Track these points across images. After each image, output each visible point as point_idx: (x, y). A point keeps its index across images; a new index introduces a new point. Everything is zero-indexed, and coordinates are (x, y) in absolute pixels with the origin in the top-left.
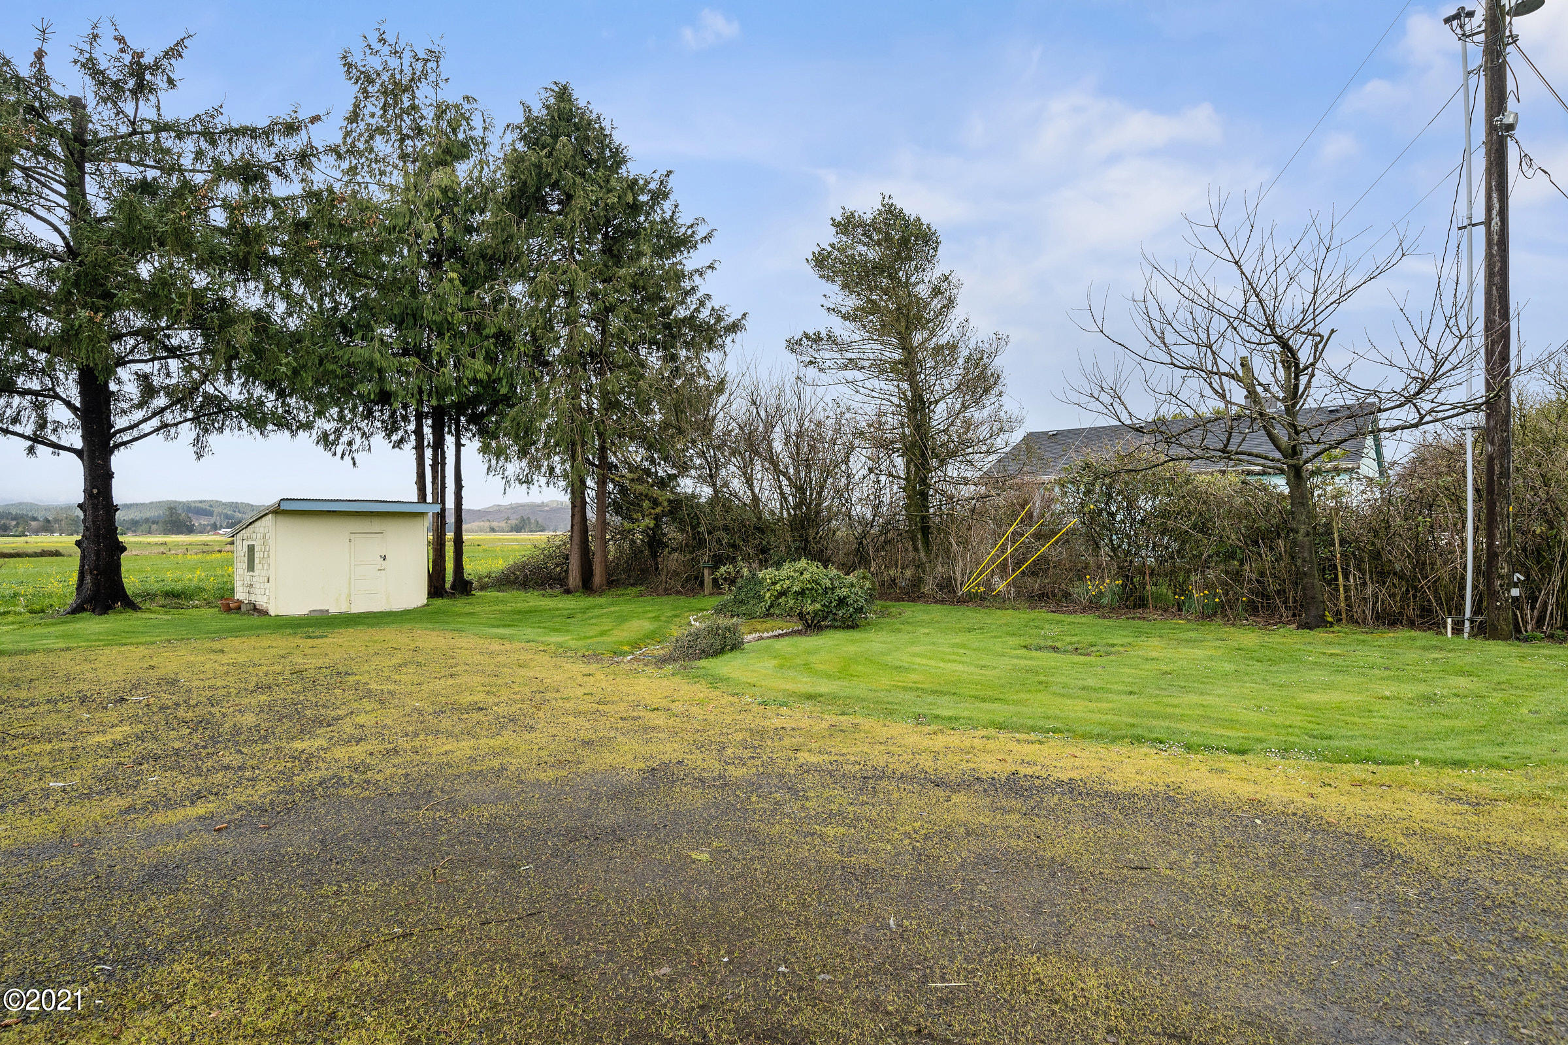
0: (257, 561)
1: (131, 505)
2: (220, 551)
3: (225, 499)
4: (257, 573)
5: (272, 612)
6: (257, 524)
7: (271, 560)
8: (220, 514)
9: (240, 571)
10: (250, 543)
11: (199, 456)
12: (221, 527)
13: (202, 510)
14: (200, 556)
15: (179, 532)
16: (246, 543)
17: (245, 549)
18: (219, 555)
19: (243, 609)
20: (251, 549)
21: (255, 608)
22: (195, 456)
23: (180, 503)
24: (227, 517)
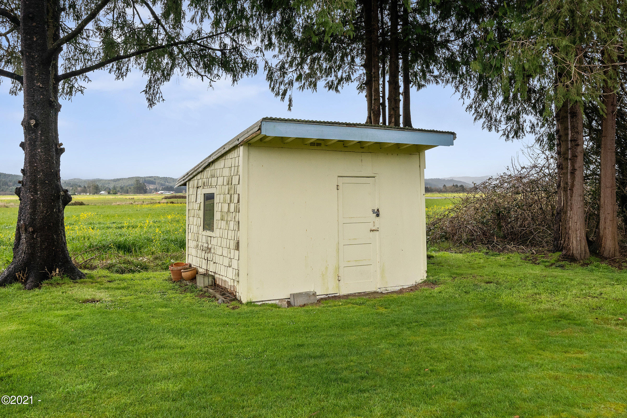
0: (217, 216)
1: (120, 179)
2: (159, 203)
3: (161, 176)
4: (217, 233)
5: (244, 296)
6: (220, 164)
7: (241, 217)
8: (159, 183)
9: (194, 229)
10: (208, 191)
11: (151, 103)
12: (159, 190)
13: (151, 180)
14: (149, 206)
15: (140, 193)
16: (202, 192)
17: (201, 199)
18: (159, 205)
19: (201, 282)
20: (209, 198)
21: (214, 285)
22: (147, 103)
23: (141, 178)
24: (162, 185)
